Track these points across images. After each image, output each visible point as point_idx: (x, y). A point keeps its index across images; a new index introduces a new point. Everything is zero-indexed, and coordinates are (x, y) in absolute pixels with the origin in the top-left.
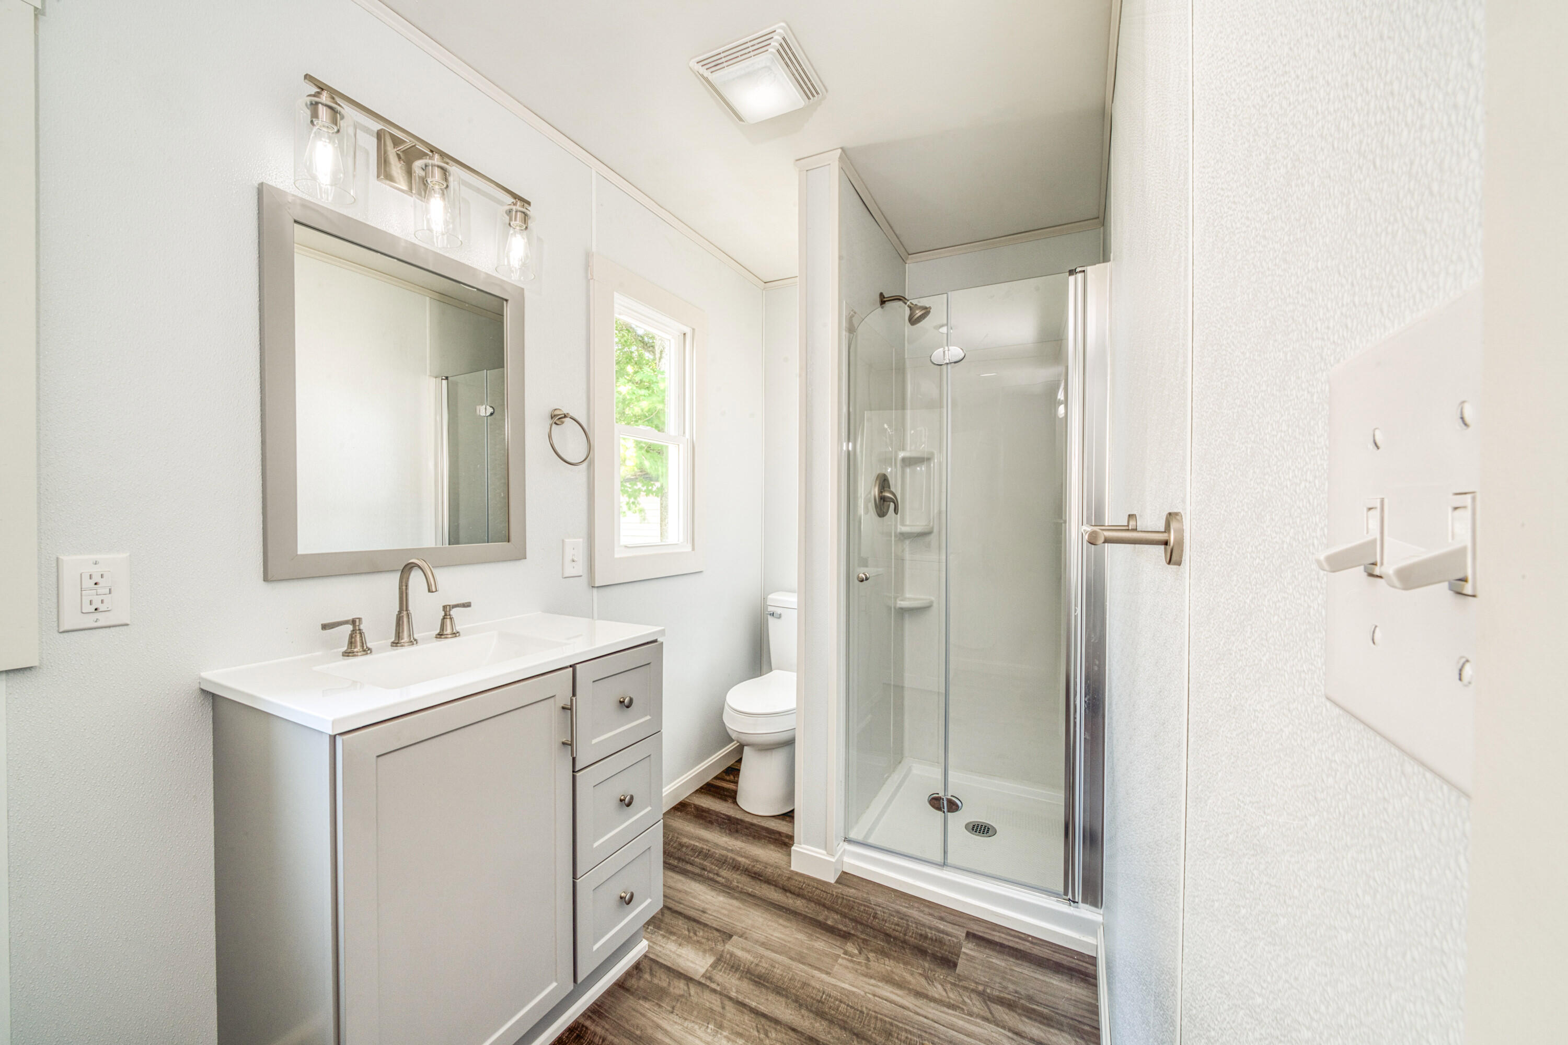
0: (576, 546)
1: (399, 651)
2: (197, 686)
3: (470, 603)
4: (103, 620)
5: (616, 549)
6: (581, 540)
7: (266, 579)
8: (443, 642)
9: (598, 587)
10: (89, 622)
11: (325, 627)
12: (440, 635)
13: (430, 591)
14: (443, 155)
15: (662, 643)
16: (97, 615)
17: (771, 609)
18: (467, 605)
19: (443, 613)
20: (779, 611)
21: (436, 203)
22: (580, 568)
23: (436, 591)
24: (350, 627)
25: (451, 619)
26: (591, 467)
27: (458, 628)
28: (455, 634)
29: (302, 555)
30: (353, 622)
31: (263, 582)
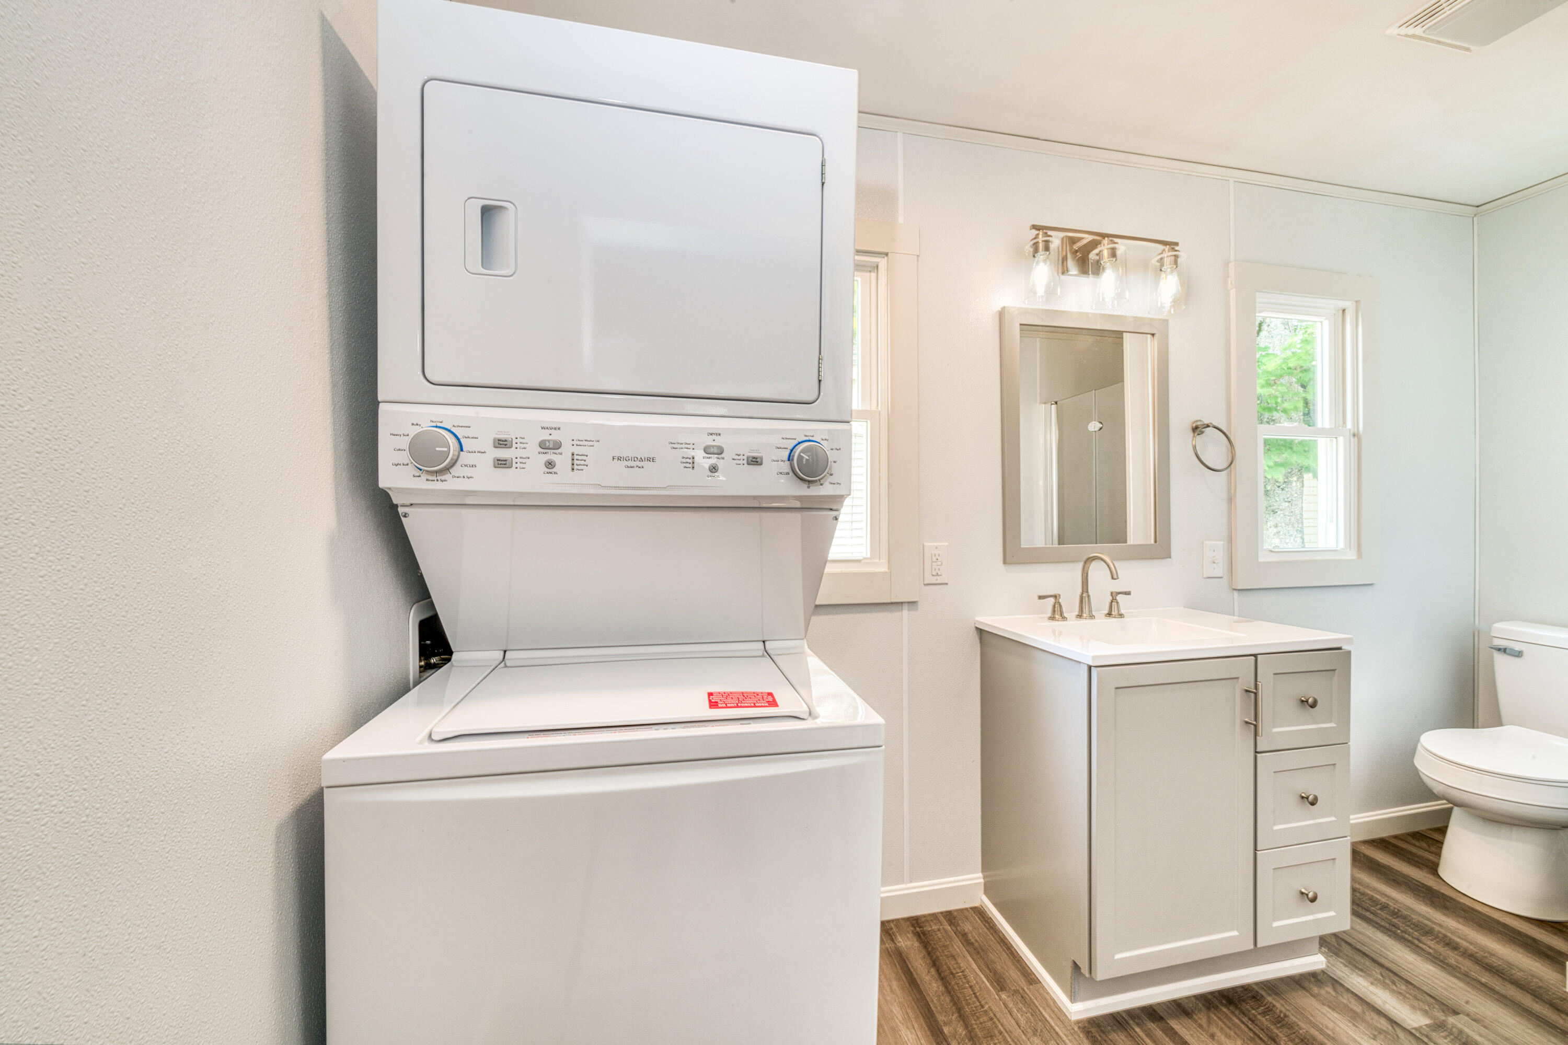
0: (1216, 549)
1: (1083, 622)
2: (973, 626)
3: (1130, 592)
4: (940, 580)
5: (1259, 553)
6: (1222, 543)
7: (1005, 562)
8: (1111, 620)
9: (1239, 590)
10: (933, 580)
11: (1041, 597)
12: (1109, 614)
13: (1113, 578)
14: (1108, 236)
15: (1349, 653)
16: (938, 577)
17: (1497, 642)
18: (1128, 593)
19: (1111, 598)
20: (1517, 647)
21: (1109, 276)
22: (1219, 570)
23: (1118, 578)
24: (1052, 600)
25: (1117, 603)
26: (1230, 474)
27: (1122, 611)
28: (1121, 616)
29: (1024, 549)
30: (1055, 597)
31: (1002, 564)
